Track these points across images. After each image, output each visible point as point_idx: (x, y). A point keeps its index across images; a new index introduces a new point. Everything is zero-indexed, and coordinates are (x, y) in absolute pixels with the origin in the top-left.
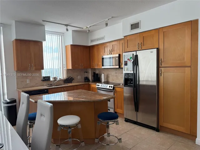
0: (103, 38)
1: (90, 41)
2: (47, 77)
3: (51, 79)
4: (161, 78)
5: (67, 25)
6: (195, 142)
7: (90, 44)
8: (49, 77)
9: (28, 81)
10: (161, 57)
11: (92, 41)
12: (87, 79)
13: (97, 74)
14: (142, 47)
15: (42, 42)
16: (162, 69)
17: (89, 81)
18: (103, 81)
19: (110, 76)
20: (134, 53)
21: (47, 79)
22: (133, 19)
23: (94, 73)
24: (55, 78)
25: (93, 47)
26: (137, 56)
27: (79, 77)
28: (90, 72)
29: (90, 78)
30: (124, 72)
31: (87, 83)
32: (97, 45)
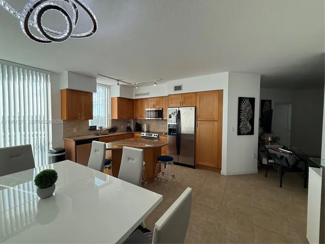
0: (148, 94)
1: (134, 95)
2: (94, 126)
3: (97, 129)
4: (197, 129)
5: (118, 80)
6: (220, 173)
7: (134, 98)
8: (96, 127)
9: (75, 130)
10: (198, 113)
11: (136, 95)
12: (129, 129)
13: (140, 124)
14: (183, 105)
15: (92, 93)
16: (198, 122)
17: (131, 130)
18: (145, 130)
19: (151, 126)
20: (177, 109)
21: (93, 128)
22: (177, 82)
23: (137, 123)
24: (101, 128)
25: (137, 100)
26: (179, 111)
27: (122, 127)
28: (132, 122)
29: (132, 127)
30: (168, 123)
31: (129, 132)
32: (142, 99)
